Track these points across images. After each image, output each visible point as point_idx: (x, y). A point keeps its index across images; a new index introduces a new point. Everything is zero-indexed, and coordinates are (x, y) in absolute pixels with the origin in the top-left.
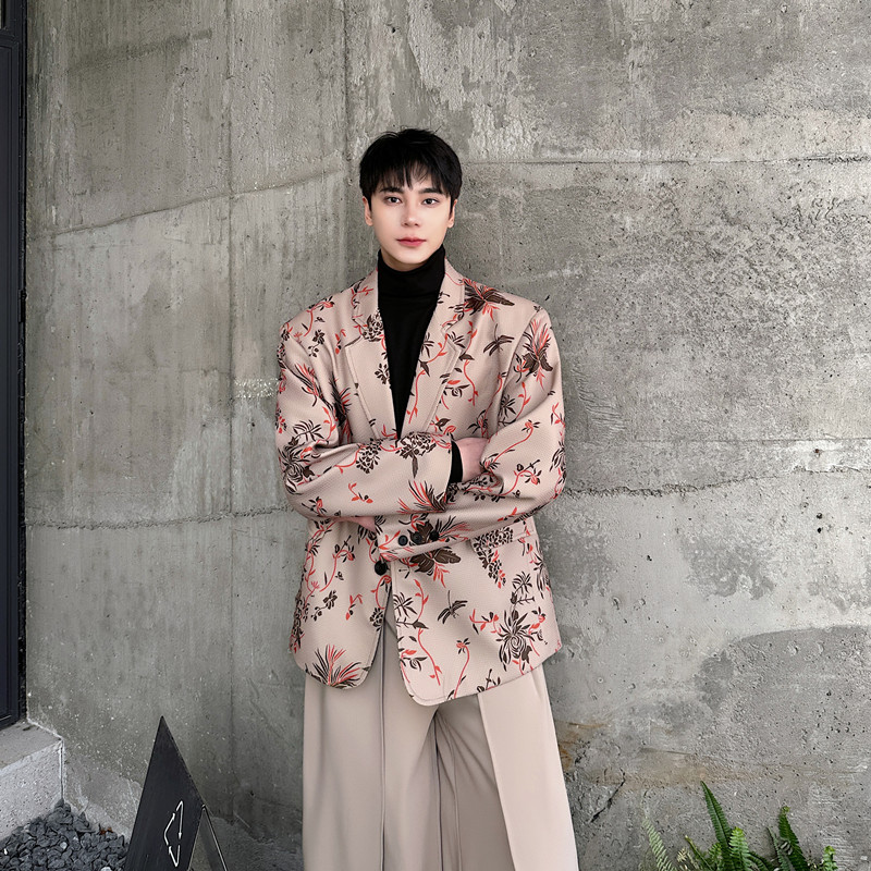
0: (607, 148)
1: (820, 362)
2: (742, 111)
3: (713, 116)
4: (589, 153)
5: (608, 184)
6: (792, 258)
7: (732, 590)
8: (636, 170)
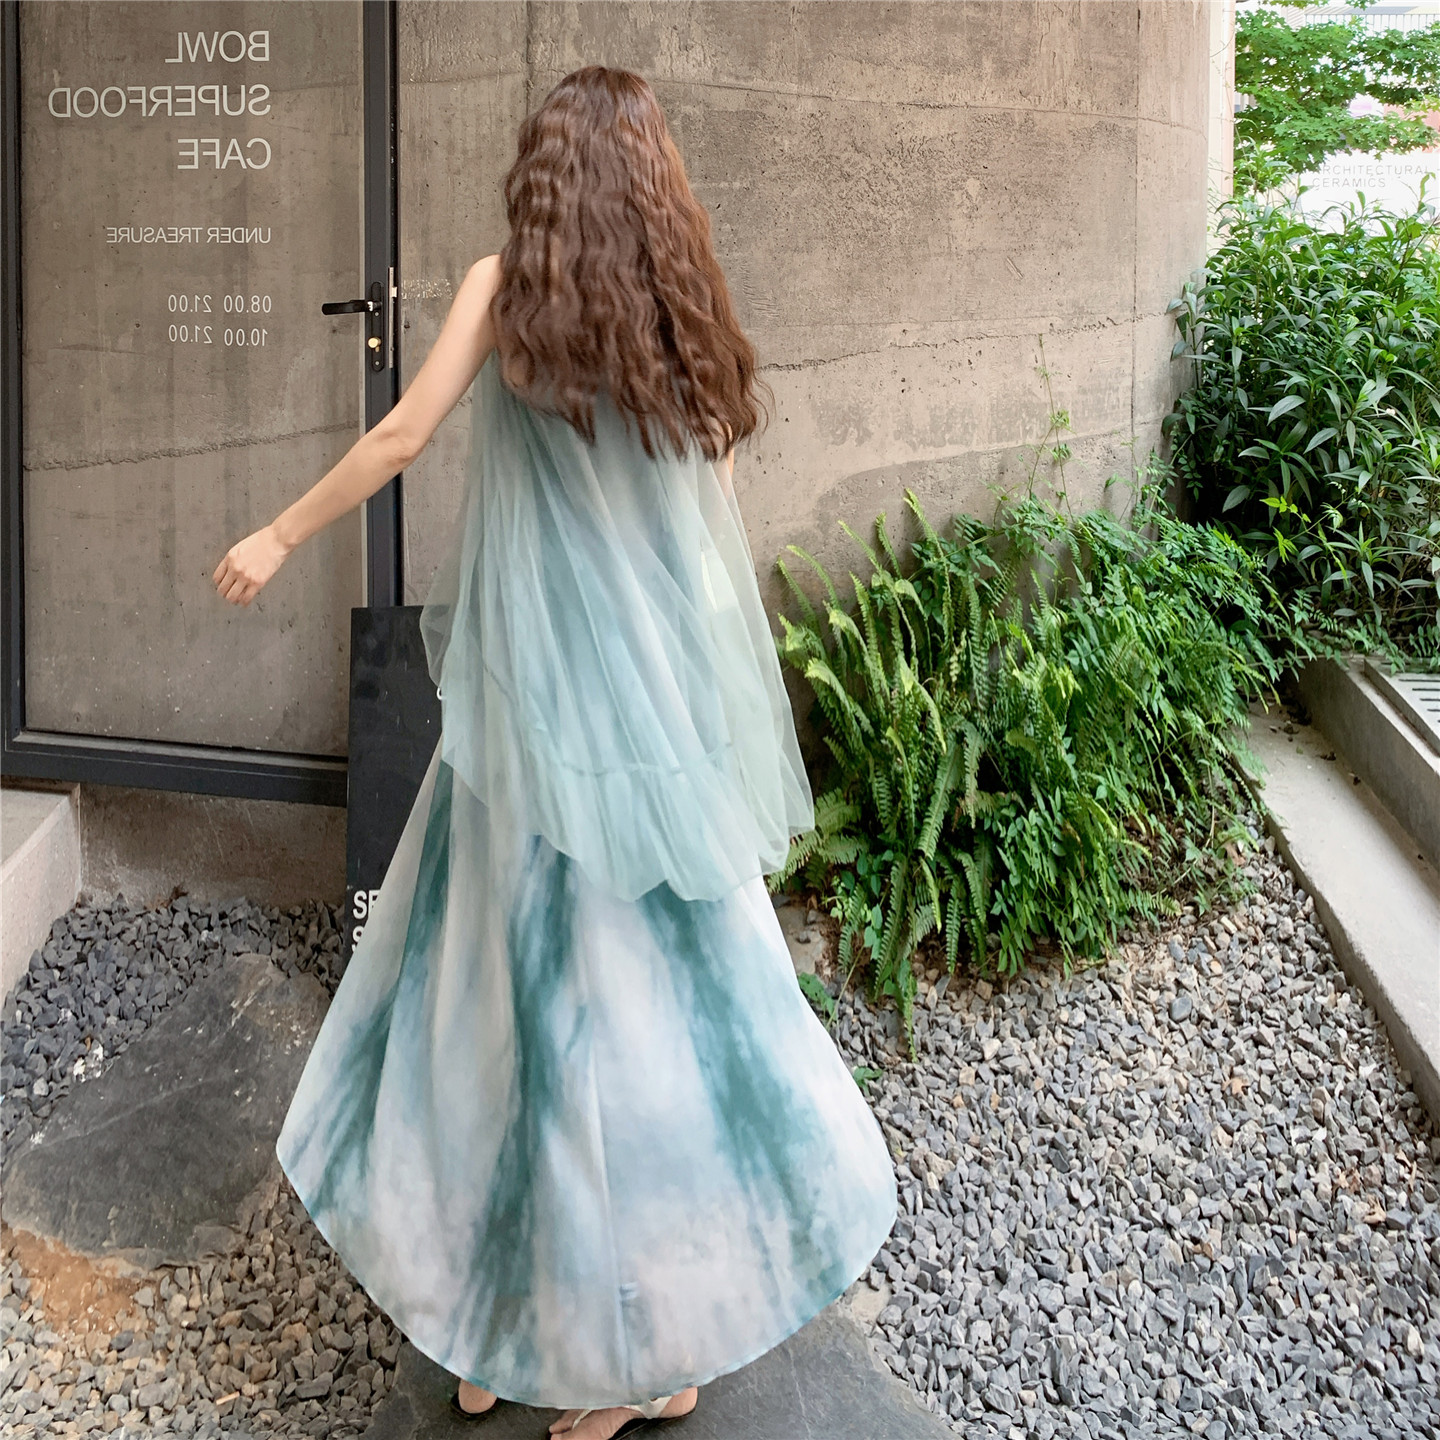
0: (772, 79)
1: (909, 263)
2: (870, 60)
3: (850, 62)
4: (758, 82)
5: (771, 111)
6: (896, 182)
7: (844, 440)
8: (793, 100)
